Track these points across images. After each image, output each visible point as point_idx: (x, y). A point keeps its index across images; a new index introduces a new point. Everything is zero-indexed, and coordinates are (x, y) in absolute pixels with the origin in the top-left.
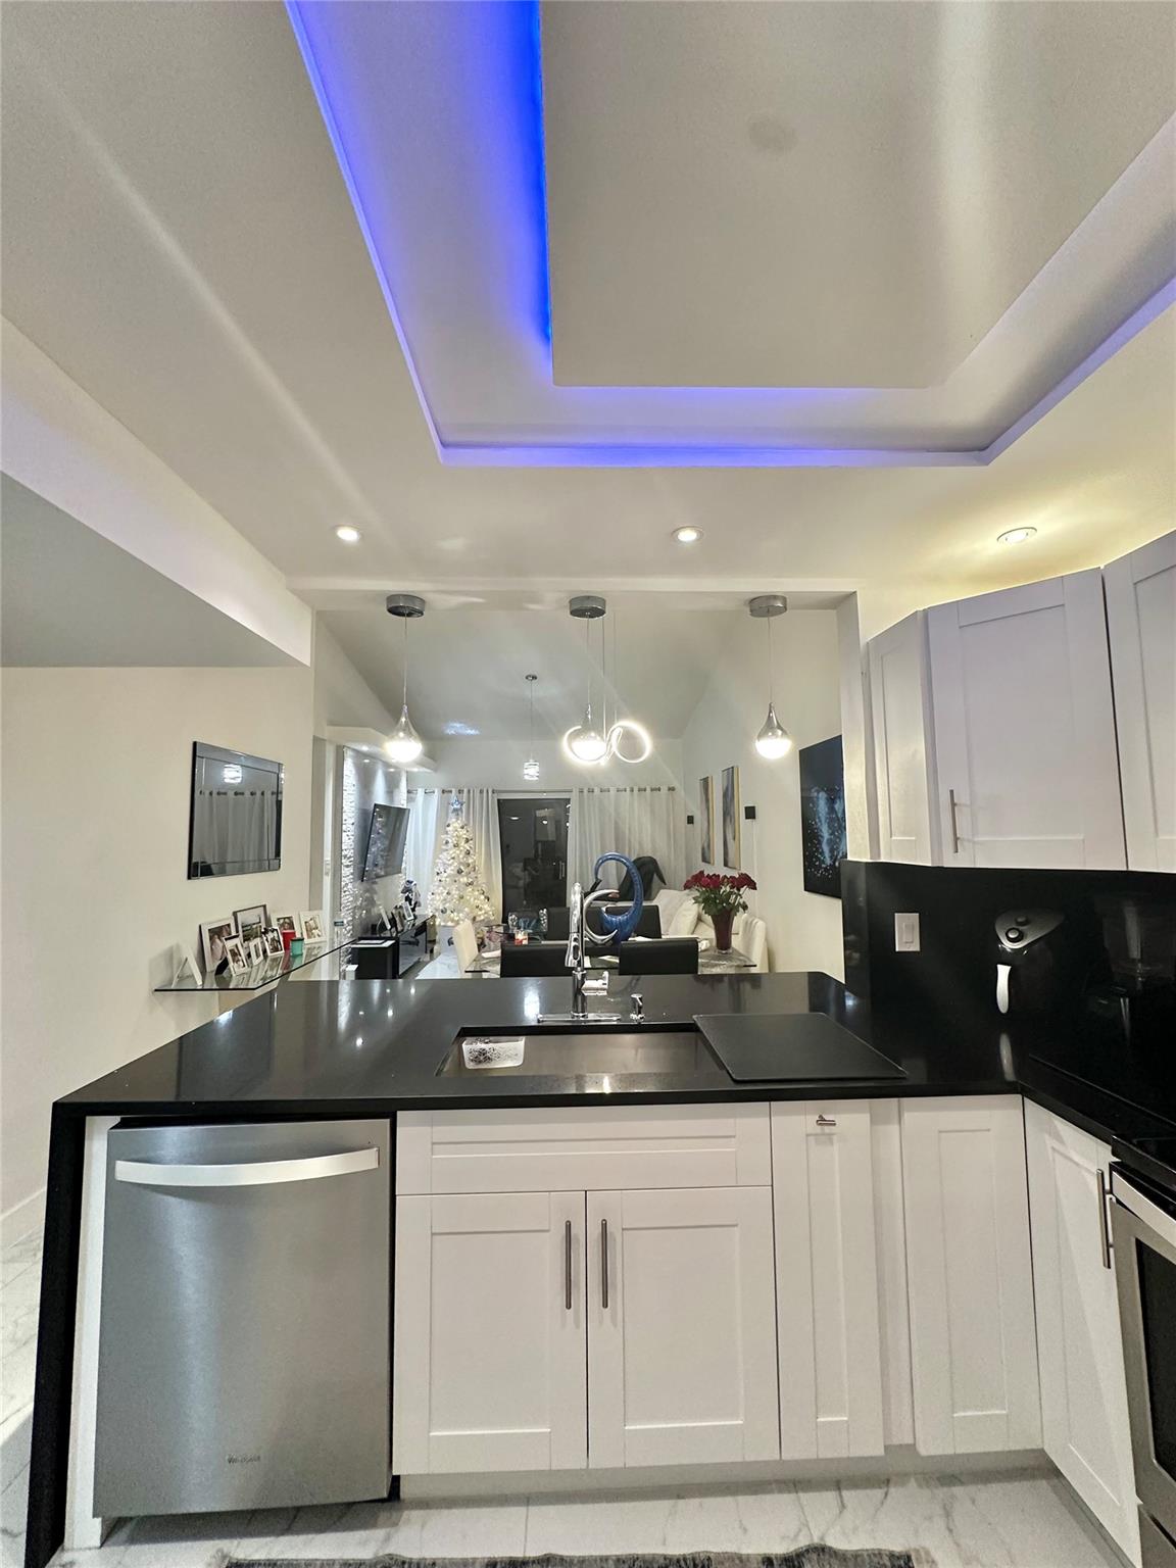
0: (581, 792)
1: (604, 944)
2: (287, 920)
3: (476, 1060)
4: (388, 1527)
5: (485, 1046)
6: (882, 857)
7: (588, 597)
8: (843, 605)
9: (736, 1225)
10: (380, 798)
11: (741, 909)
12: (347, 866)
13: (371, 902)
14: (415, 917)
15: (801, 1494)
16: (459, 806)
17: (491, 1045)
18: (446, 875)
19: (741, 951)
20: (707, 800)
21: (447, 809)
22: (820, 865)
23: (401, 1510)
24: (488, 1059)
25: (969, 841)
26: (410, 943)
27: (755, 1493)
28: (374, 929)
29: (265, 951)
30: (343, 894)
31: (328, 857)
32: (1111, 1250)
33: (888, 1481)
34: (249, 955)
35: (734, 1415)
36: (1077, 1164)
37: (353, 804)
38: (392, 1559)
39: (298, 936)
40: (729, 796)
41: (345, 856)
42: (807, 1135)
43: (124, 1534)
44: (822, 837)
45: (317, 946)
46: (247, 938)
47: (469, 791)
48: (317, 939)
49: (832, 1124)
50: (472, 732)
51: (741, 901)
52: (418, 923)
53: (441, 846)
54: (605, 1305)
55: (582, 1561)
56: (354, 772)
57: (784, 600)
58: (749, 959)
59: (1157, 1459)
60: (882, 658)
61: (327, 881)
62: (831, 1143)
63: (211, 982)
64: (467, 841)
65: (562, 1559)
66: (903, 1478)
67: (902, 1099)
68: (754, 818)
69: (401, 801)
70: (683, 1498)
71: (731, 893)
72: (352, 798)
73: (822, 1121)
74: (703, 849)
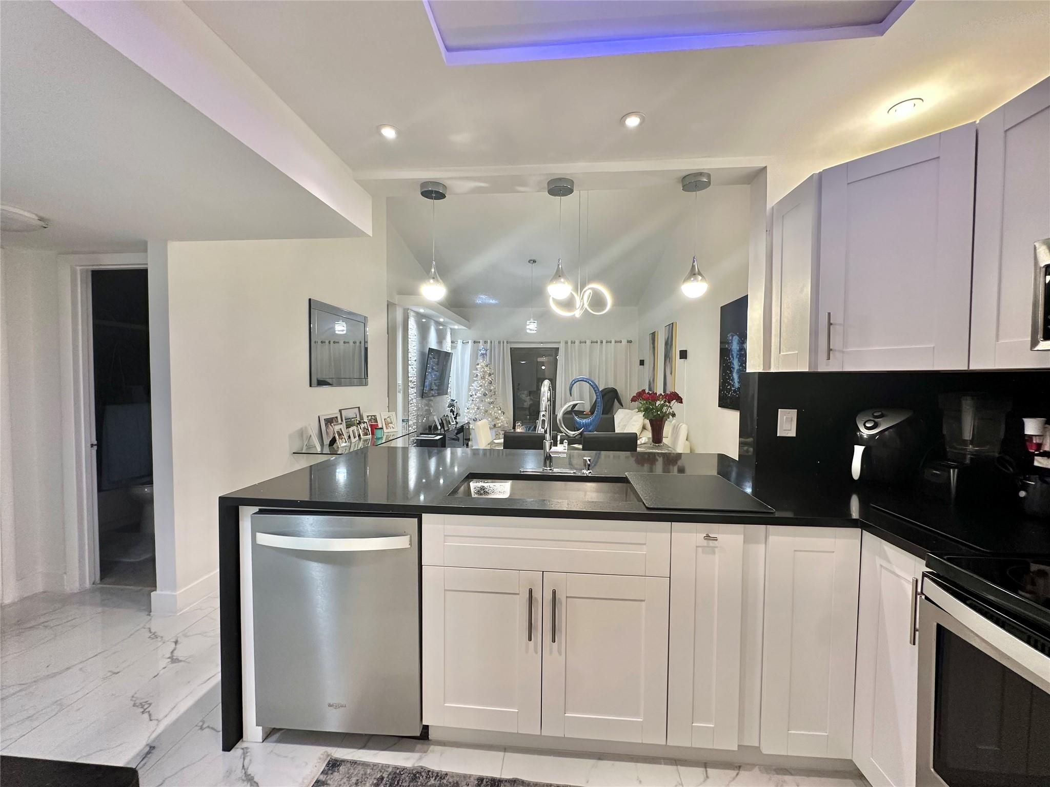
0: (566, 343)
1: (575, 437)
2: (373, 417)
3: (478, 493)
4: (421, 752)
5: (485, 485)
6: (772, 369)
7: (560, 179)
8: (756, 177)
9: (644, 601)
10: (433, 344)
11: (671, 417)
12: (412, 388)
13: (429, 413)
14: (457, 423)
15: (679, 767)
16: (484, 352)
17: (487, 484)
18: (476, 396)
19: (670, 445)
20: (654, 348)
21: (477, 354)
22: (730, 389)
23: (430, 745)
24: (486, 493)
25: (839, 351)
26: (454, 439)
27: (650, 763)
28: (431, 429)
29: (359, 436)
30: (410, 405)
31: (400, 381)
32: (917, 633)
33: (740, 767)
34: (349, 437)
35: (637, 714)
36: (898, 576)
37: (415, 348)
38: (422, 768)
39: (380, 426)
40: (669, 344)
41: (411, 381)
42: (697, 547)
43: (276, 736)
44: (733, 368)
45: (392, 434)
46: (348, 427)
47: (491, 342)
48: (392, 430)
49: (715, 539)
50: (493, 301)
51: (671, 411)
52: (458, 426)
53: (473, 378)
54: (554, 641)
55: (536, 784)
56: (415, 326)
57: (709, 176)
58: (675, 450)
59: (934, 768)
60: (783, 216)
61: (400, 397)
62: (714, 553)
63: (327, 450)
64: (490, 375)
65: (523, 782)
66: (750, 766)
67: (768, 526)
68: (686, 358)
69: (447, 347)
70: (602, 760)
71: (662, 406)
72: (414, 344)
73: (708, 537)
74: (650, 382)
